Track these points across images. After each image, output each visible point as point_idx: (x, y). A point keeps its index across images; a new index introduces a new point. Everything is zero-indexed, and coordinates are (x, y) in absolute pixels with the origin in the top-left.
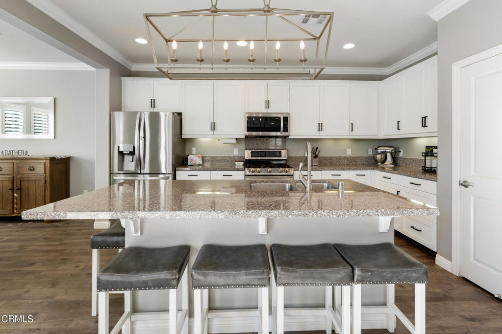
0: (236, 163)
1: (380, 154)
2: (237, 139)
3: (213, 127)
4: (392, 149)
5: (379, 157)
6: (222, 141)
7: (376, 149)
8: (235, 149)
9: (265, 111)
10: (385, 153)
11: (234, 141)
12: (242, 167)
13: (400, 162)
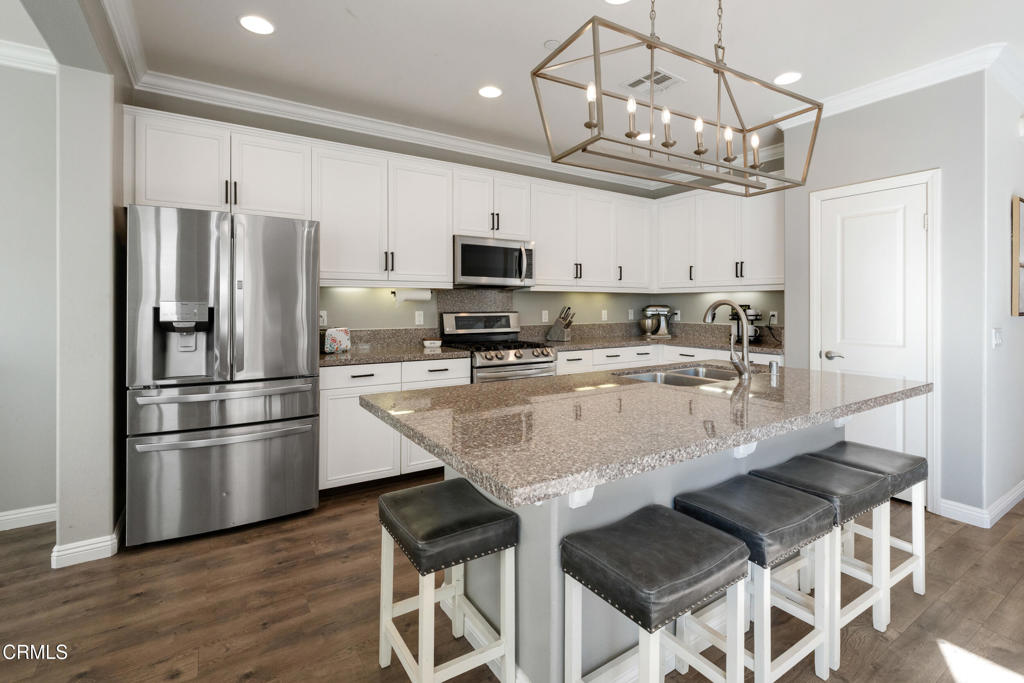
0: (427, 343)
1: (649, 318)
2: (432, 290)
3: (389, 262)
4: (668, 309)
5: (649, 323)
6: (401, 296)
7: (644, 310)
8: (417, 313)
9: (489, 234)
10: (657, 317)
11: (428, 296)
12: (439, 351)
13: (677, 331)
